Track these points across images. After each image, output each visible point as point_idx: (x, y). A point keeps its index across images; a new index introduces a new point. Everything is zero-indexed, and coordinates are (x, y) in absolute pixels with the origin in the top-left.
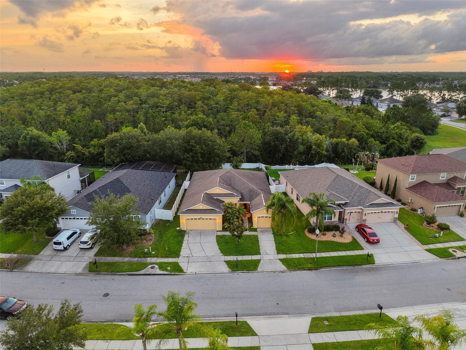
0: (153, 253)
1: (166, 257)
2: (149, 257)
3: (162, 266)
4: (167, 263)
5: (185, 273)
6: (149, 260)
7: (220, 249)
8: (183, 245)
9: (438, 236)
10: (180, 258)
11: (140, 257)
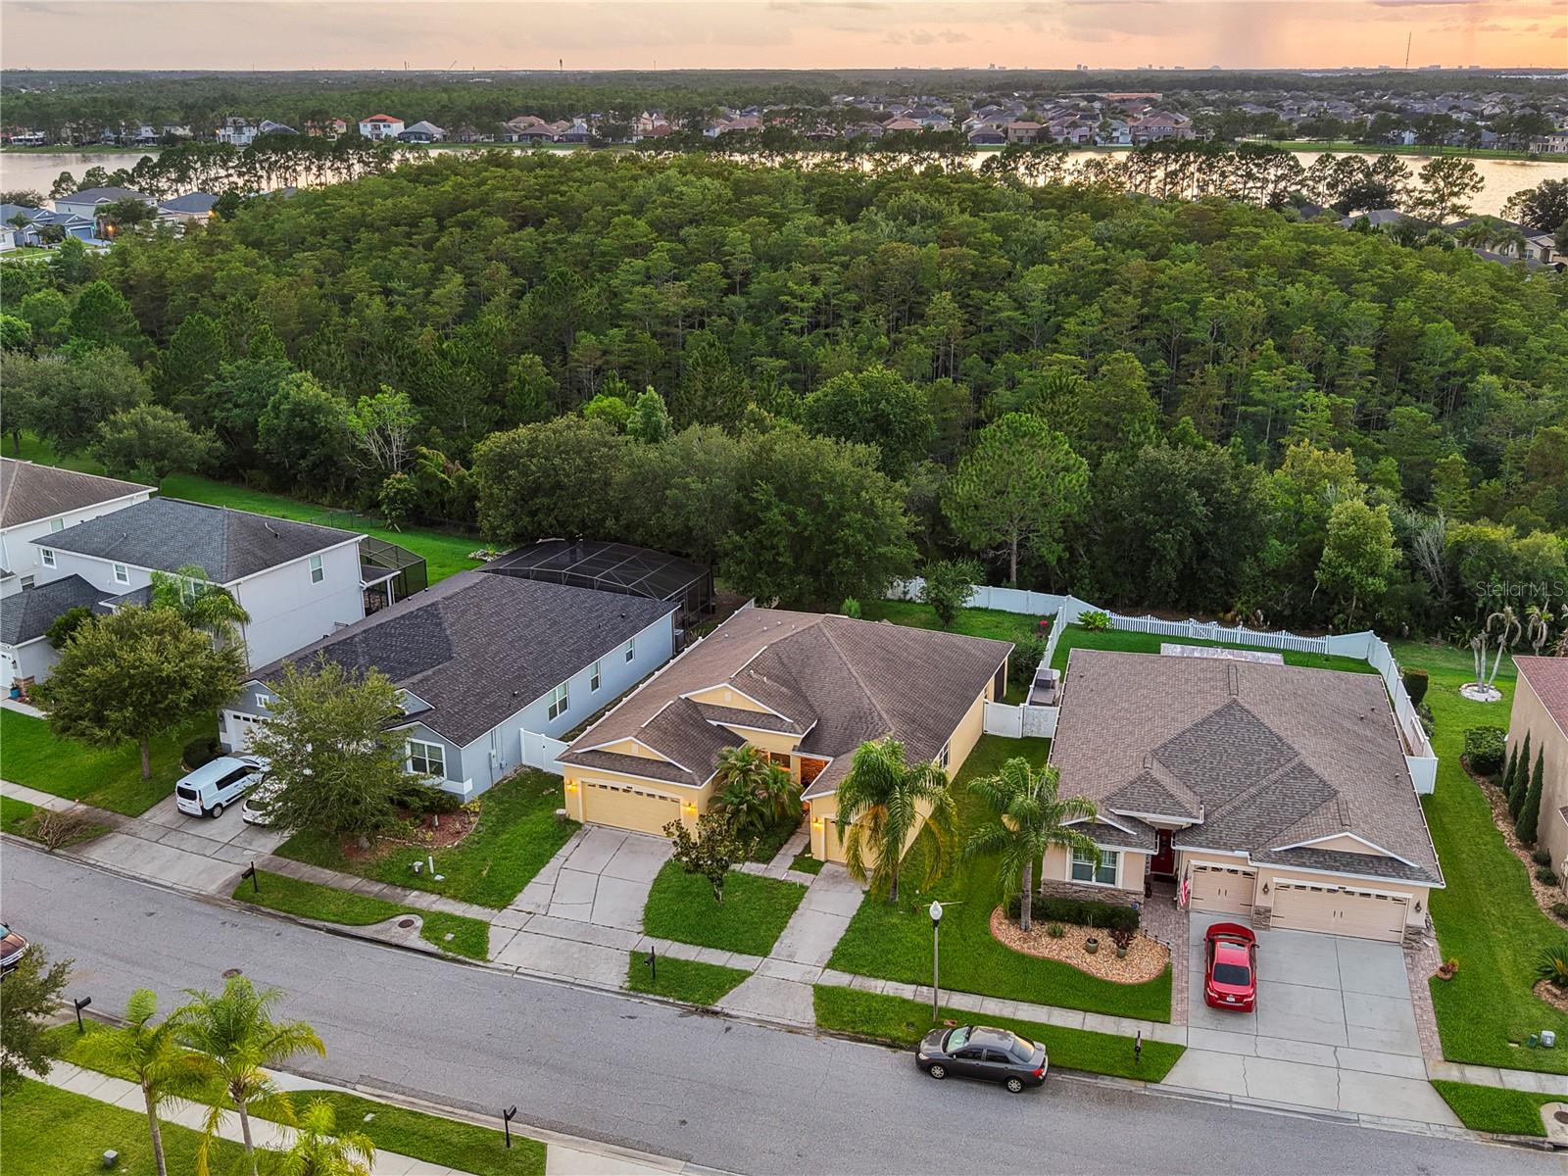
0: (439, 877)
1: (464, 900)
2: (416, 889)
3: (434, 925)
4: (453, 918)
5: (489, 961)
6: (414, 898)
7: (648, 909)
8: (542, 871)
9: (1549, 1042)
10: (508, 911)
11: (392, 884)
